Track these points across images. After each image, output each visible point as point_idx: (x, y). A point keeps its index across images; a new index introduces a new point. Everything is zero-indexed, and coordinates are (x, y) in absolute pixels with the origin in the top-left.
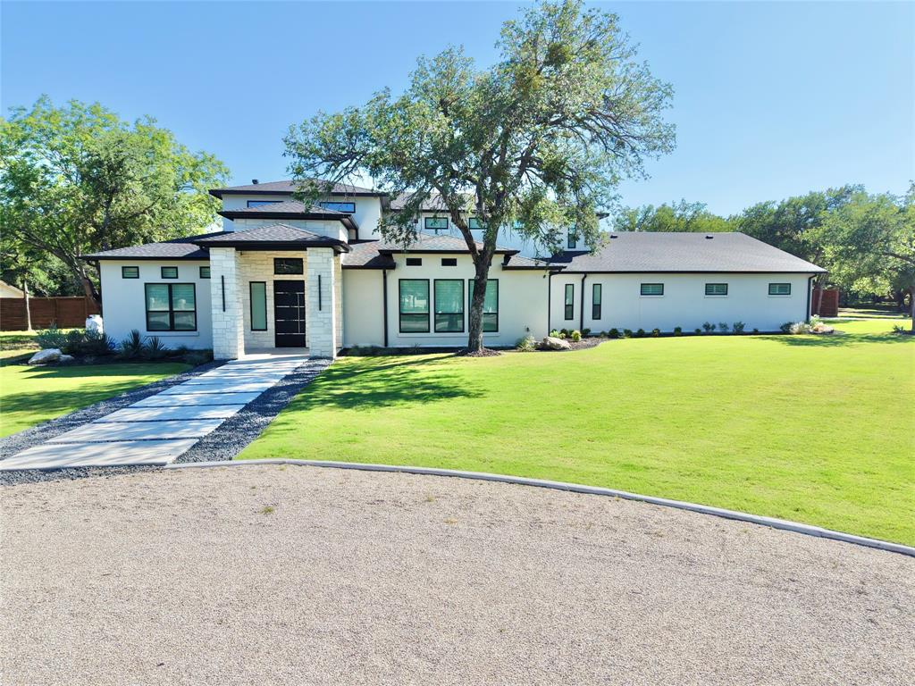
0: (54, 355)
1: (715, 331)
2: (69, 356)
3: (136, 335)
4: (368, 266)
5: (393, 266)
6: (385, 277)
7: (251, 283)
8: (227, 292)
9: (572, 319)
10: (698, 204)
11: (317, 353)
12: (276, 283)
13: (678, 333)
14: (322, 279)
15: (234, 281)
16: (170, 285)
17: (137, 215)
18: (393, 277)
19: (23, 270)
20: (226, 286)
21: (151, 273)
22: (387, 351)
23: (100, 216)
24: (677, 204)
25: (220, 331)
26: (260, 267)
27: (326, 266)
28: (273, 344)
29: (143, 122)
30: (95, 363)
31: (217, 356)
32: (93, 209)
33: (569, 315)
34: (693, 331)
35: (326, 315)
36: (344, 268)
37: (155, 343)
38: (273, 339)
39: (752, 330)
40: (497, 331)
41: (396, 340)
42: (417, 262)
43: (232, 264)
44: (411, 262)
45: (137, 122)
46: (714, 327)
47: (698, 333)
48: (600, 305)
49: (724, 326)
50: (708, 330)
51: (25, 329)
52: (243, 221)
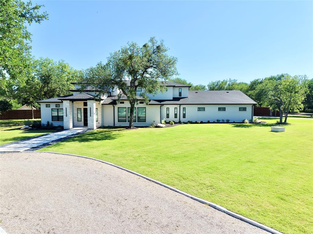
0: (27, 127)
1: (220, 122)
2: (31, 128)
3: (48, 122)
4: (109, 104)
5: (116, 104)
6: (114, 107)
7: (78, 109)
8: (67, 112)
9: (177, 118)
10: (235, 80)
11: (90, 128)
12: (84, 108)
13: (209, 122)
14: (91, 108)
15: (69, 109)
16: (58, 109)
17: (55, 89)
18: (116, 107)
19: (32, 102)
20: (67, 110)
21: (53, 106)
22: (115, 127)
23: (45, 89)
24: (228, 80)
25: (65, 122)
26: (80, 104)
27: (92, 105)
28: (83, 125)
29: (61, 62)
30: (36, 130)
31: (65, 128)
32: (44, 87)
33: (176, 117)
34: (213, 122)
35: (93, 118)
36: (102, 104)
37: (52, 124)
38: (83, 123)
39: (233, 122)
40: (145, 122)
41: (117, 124)
42: (123, 103)
43: (69, 105)
44: (121, 103)
45: (59, 62)
46: (220, 121)
47: (214, 123)
48: (185, 114)
49: (223, 120)
50: (218, 122)
51: (32, 119)
52: (76, 92)
